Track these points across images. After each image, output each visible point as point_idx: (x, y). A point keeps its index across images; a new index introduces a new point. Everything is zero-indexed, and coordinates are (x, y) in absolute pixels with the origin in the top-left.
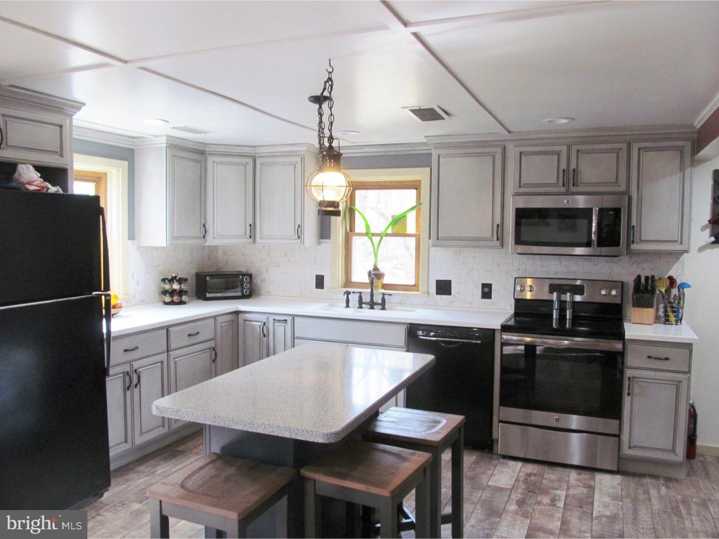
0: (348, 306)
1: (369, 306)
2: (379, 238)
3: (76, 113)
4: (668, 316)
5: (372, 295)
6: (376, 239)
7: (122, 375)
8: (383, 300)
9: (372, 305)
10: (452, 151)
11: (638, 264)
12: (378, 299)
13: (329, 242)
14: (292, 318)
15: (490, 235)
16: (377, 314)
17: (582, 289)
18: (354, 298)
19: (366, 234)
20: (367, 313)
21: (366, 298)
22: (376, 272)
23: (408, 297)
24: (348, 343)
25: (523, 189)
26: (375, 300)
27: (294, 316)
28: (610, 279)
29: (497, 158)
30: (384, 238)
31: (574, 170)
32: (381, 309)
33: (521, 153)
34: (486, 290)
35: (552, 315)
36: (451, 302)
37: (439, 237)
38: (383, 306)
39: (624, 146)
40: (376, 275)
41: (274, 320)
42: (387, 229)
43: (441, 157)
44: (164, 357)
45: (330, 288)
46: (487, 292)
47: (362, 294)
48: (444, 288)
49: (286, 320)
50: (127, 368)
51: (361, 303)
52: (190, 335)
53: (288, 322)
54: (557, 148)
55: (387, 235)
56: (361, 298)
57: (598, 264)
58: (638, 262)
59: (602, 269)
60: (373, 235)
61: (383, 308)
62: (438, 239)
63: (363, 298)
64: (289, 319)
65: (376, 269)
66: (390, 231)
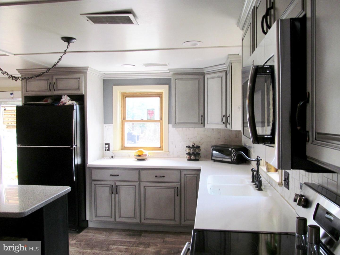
3: (87, 71)
7: (110, 186)
44: (137, 184)
50: (112, 183)
52: (156, 176)
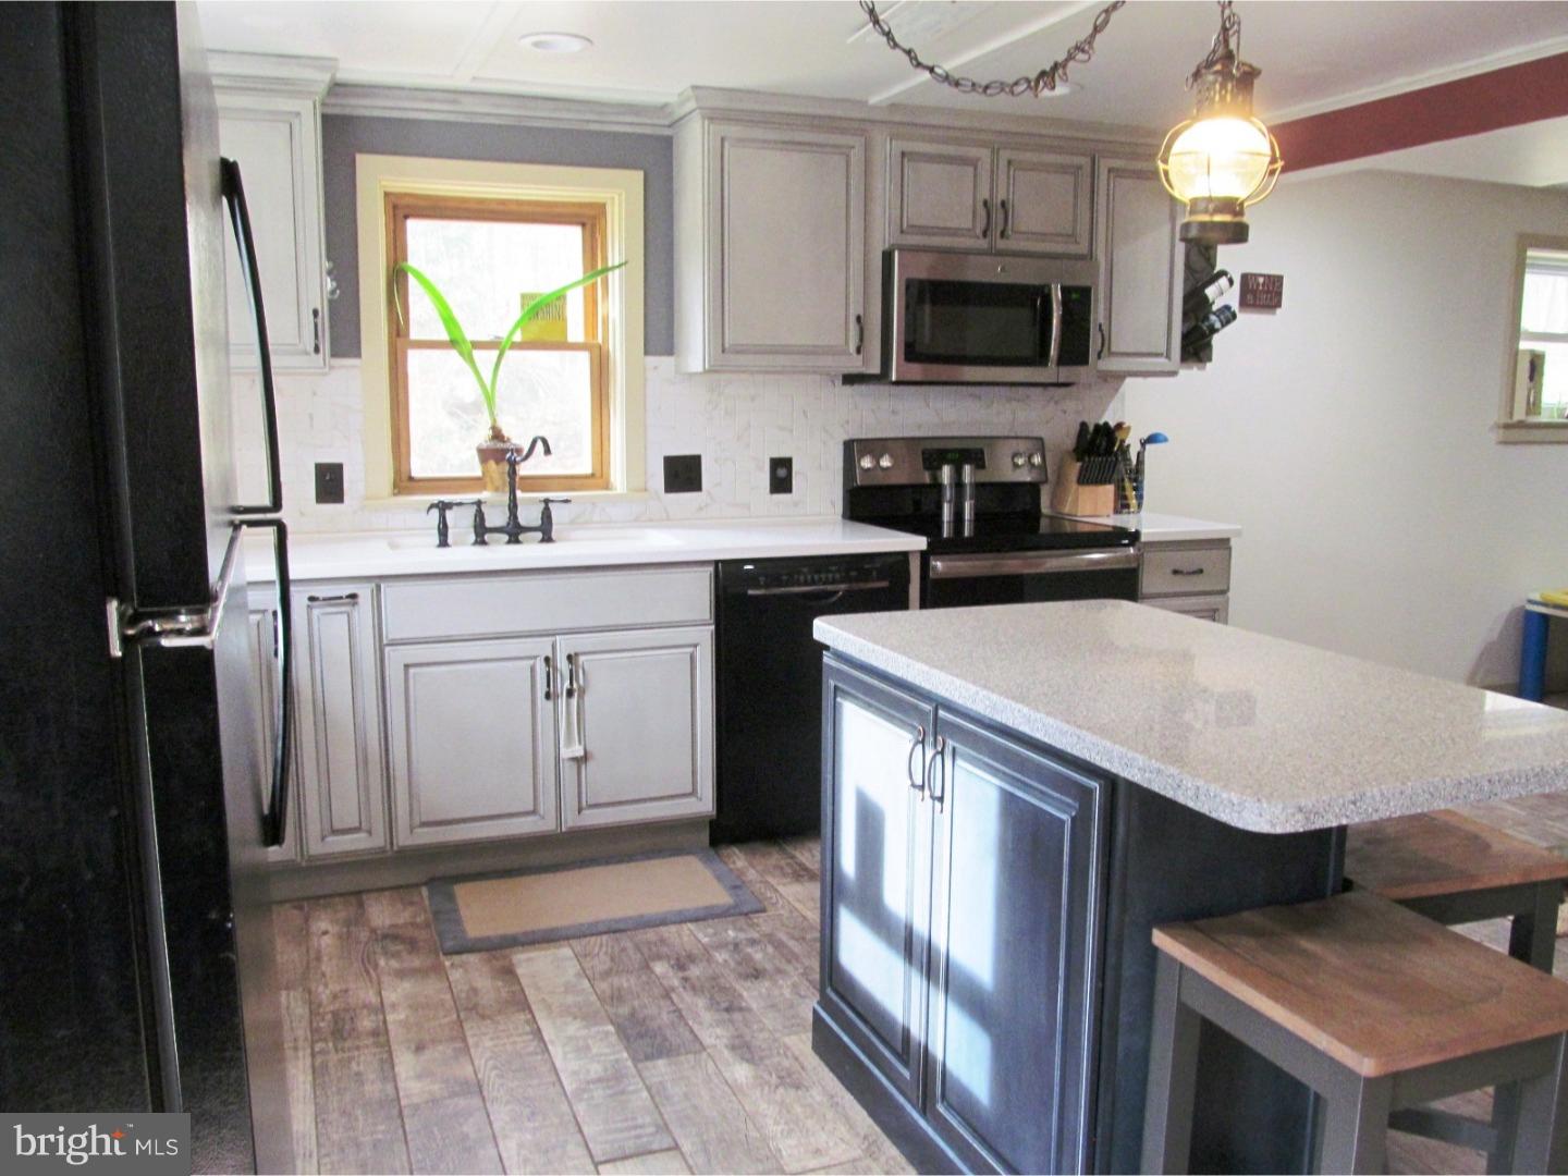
0: (444, 543)
1: (506, 538)
2: (495, 354)
4: (1125, 498)
5: (513, 506)
6: (486, 358)
8: (547, 516)
9: (514, 532)
10: (759, 133)
11: (1056, 403)
12: (529, 515)
13: (353, 367)
14: (373, 585)
15: (842, 342)
16: (530, 552)
17: (979, 456)
18: (460, 522)
19: (452, 344)
20: (500, 554)
21: (496, 517)
22: (500, 445)
23: (593, 504)
24: (554, 635)
25: (909, 237)
26: (522, 521)
27: (378, 580)
28: (1013, 434)
29: (853, 160)
30: (510, 355)
31: (1003, 204)
32: (543, 541)
33: (903, 154)
34: (782, 472)
35: (939, 515)
36: (701, 509)
37: (727, 345)
38: (546, 532)
39: (1085, 161)
40: (500, 454)
41: (312, 599)
42: (512, 333)
43: (726, 144)
45: (367, 498)
46: (781, 476)
47: (483, 508)
48: (683, 474)
49: (353, 596)
51: (481, 532)
53: (360, 600)
54: (973, 152)
55: (516, 346)
56: (480, 517)
57: (993, 402)
58: (1056, 398)
59: (999, 413)
60: (477, 345)
61: (547, 538)
62: (723, 351)
63: (486, 516)
64: (365, 592)
65: (497, 435)
66: (517, 338)
